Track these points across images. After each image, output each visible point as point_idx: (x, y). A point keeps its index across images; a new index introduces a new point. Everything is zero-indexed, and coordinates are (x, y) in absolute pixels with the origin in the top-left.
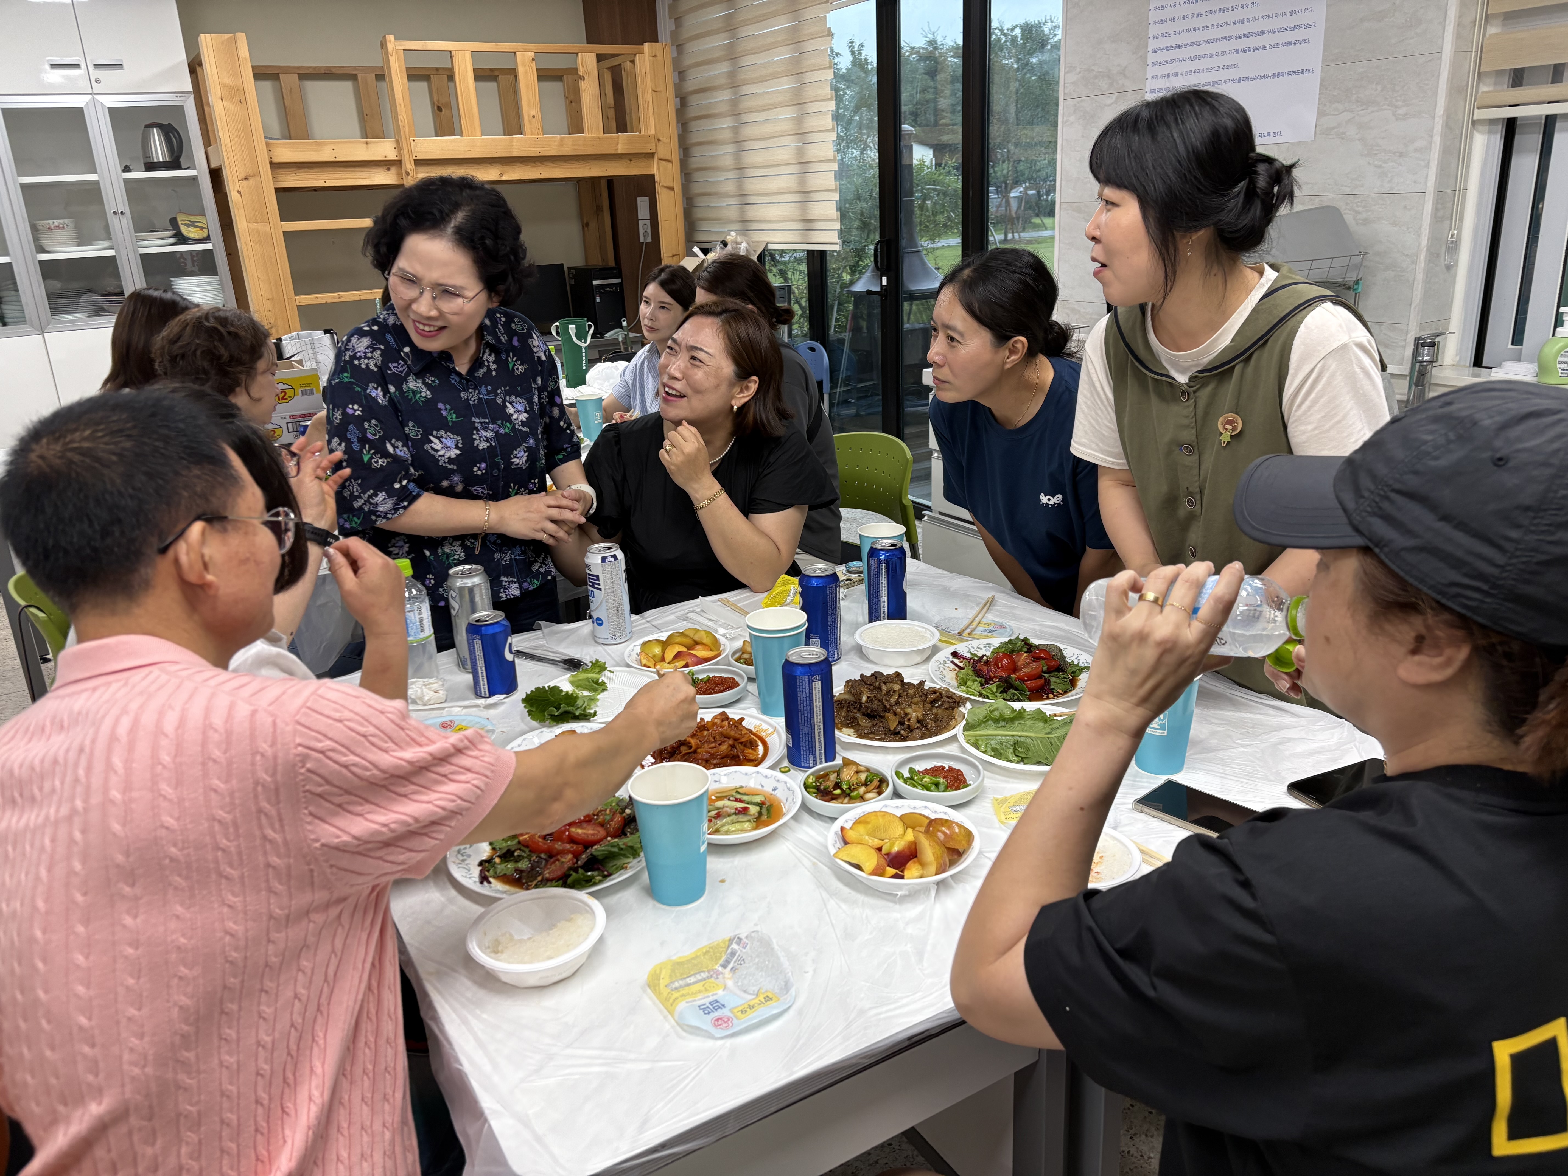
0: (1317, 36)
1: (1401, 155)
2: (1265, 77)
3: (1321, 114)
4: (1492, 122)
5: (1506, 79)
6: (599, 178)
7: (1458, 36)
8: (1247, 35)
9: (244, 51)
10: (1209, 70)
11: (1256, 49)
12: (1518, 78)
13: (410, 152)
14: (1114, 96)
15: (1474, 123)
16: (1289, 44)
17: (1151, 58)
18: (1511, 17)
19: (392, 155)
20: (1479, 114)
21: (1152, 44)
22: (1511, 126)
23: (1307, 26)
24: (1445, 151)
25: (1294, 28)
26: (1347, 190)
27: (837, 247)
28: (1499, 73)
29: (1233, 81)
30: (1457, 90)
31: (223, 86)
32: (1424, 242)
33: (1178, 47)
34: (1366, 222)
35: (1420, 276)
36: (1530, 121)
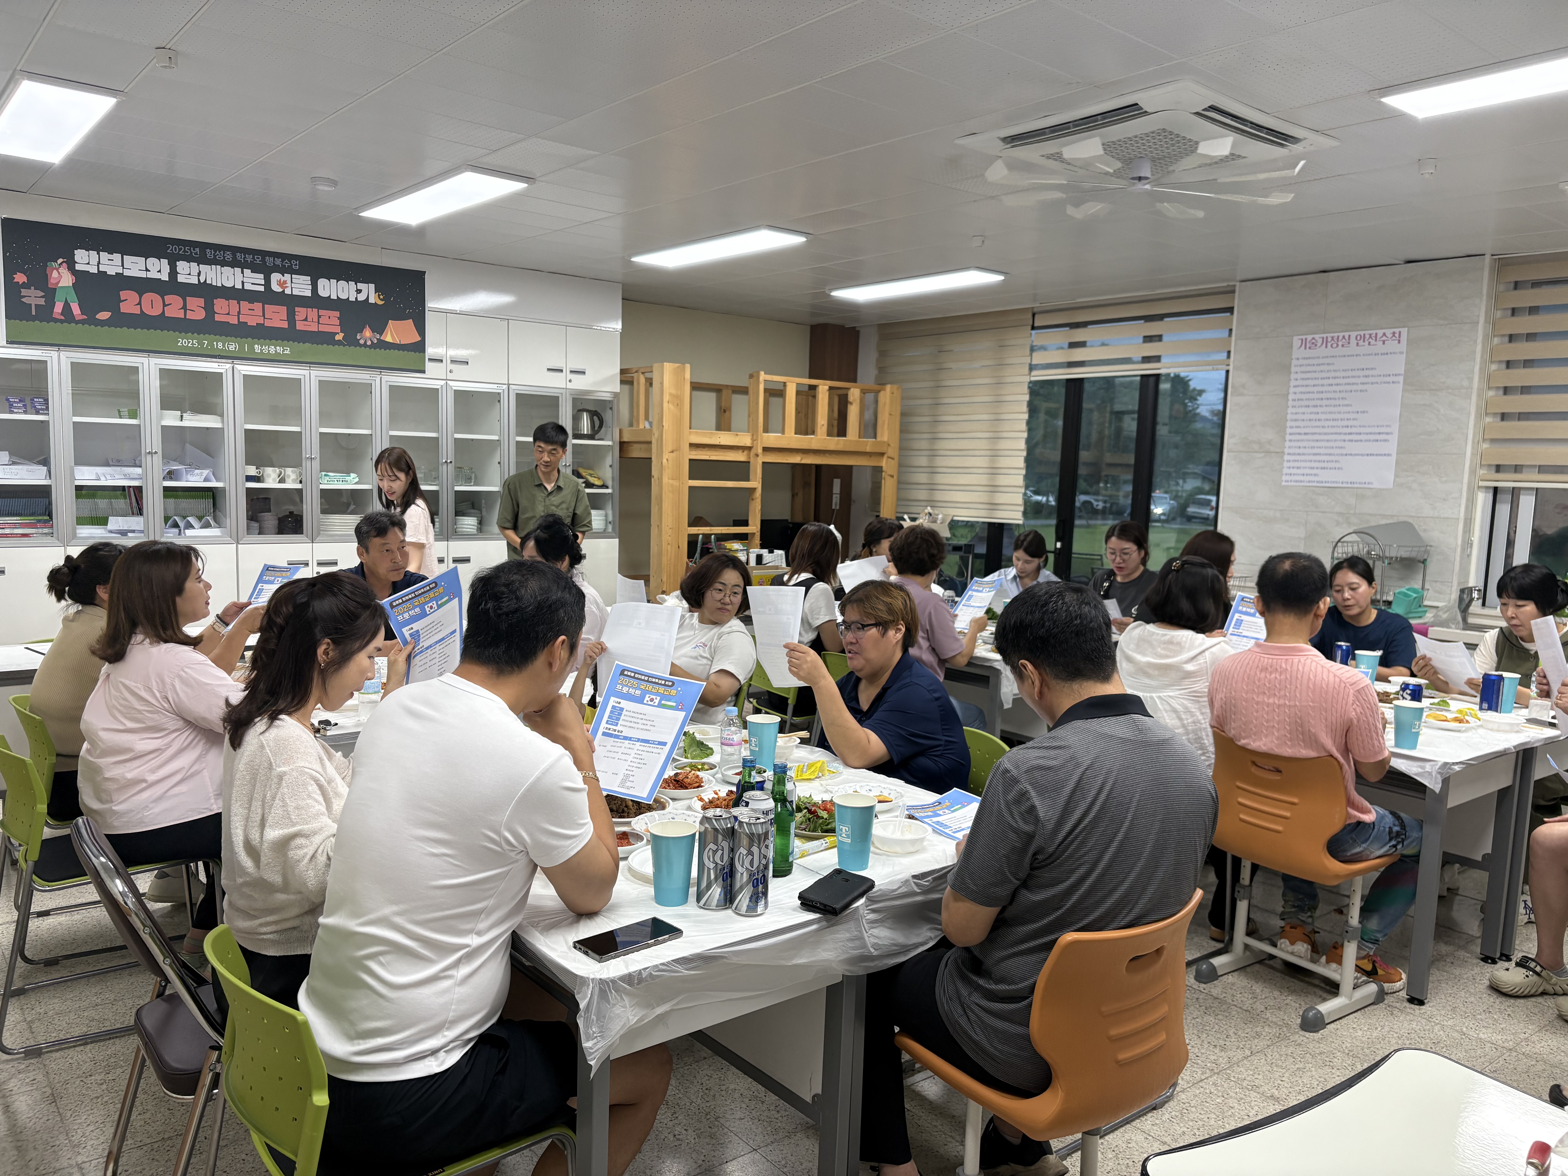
0: (1394, 439)
1: (1444, 500)
2: (1362, 455)
3: (1396, 476)
4: (1487, 488)
5: (1494, 468)
6: (810, 465)
7: (1473, 448)
8: (1350, 434)
9: (688, 376)
10: (1326, 448)
11: (1356, 441)
12: (1498, 468)
13: (761, 442)
14: (1263, 455)
15: (1479, 487)
16: (1377, 441)
17: (1288, 437)
18: (1493, 441)
19: (749, 444)
20: (1482, 484)
21: (1289, 431)
22: (1496, 490)
23: (1387, 434)
24: (1468, 500)
25: (1379, 433)
26: (1414, 514)
27: (1021, 522)
28: (1490, 466)
29: (1342, 455)
30: (1473, 472)
31: (671, 394)
32: (1460, 542)
33: (1305, 434)
34: (1425, 530)
35: (1458, 559)
36: (1505, 490)
